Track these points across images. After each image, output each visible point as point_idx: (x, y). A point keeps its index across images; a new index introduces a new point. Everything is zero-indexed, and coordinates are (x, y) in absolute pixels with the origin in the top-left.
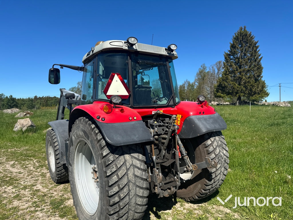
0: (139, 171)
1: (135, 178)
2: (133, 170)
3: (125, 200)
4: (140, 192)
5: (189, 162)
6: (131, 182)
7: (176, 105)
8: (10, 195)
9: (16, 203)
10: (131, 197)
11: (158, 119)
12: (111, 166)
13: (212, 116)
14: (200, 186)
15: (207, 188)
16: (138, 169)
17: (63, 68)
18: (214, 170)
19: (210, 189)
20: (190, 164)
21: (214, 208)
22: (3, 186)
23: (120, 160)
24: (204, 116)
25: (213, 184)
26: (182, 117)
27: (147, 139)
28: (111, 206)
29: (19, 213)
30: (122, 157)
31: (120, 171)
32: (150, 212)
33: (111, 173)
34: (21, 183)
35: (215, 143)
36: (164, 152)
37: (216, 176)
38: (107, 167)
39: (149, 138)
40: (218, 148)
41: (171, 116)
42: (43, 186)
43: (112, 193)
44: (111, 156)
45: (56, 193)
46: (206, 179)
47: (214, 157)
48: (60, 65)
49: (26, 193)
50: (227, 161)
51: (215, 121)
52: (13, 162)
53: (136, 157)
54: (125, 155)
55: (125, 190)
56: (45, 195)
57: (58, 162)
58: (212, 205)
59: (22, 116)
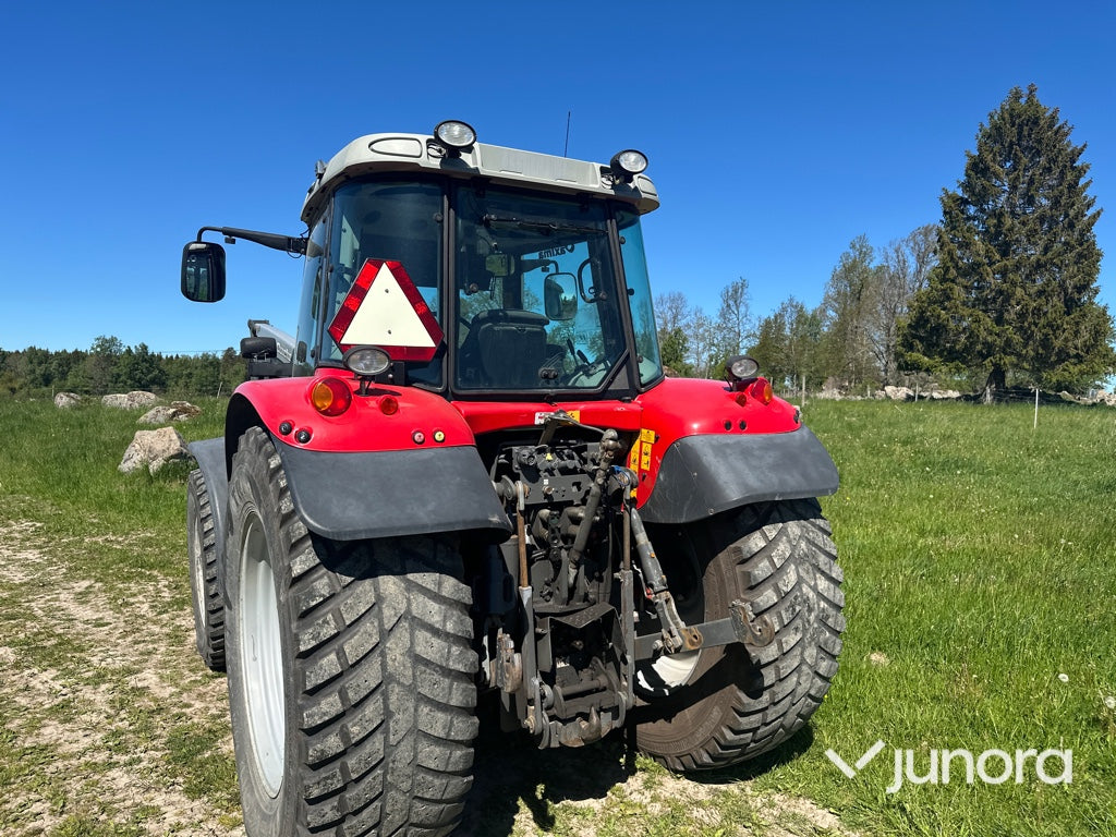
0: (436, 642)
1: (414, 668)
2: (408, 635)
3: (368, 748)
4: (437, 723)
5: (673, 618)
6: (399, 683)
7: (639, 392)
8: (40, 700)
9: (51, 731)
10: (393, 739)
11: (562, 444)
12: (318, 618)
13: (779, 441)
14: (716, 714)
15: (745, 722)
16: (429, 635)
17: (233, 242)
18: (771, 652)
19: (758, 728)
20: (676, 624)
21: (772, 806)
22: (28, 667)
23: (358, 597)
24: (745, 438)
25: (767, 708)
26: (657, 439)
27: (472, 518)
28: (315, 767)
29: (52, 768)
30: (367, 583)
31: (352, 637)
32: (520, 802)
33: (313, 643)
34: (92, 659)
35: (783, 548)
36: (573, 572)
37: (781, 680)
38: (305, 620)
39: (480, 517)
40: (793, 567)
41: (602, 435)
42: (161, 677)
43: (317, 718)
44: (321, 577)
45: (203, 705)
46: (740, 688)
47: (771, 603)
48: (225, 233)
49: (99, 697)
50: (830, 622)
51: (789, 459)
52: (86, 584)
53: (428, 587)
54: (380, 578)
55: (371, 710)
56: (160, 710)
57: (212, 593)
58: (770, 791)
59: (162, 418)
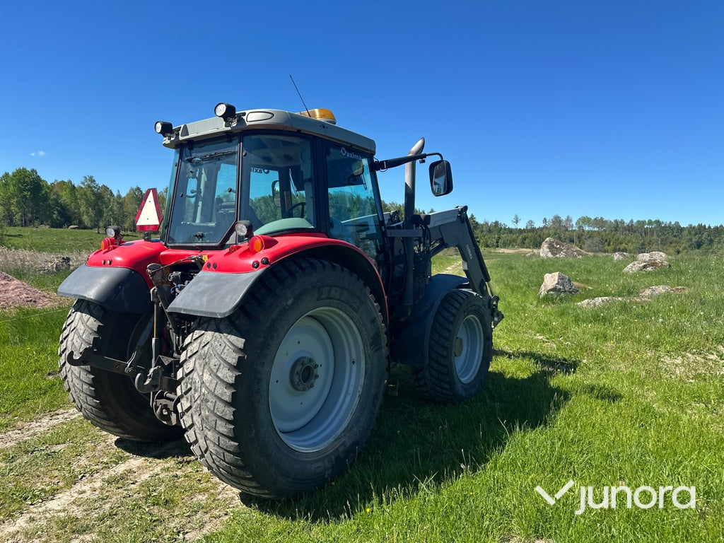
59: (635, 269)
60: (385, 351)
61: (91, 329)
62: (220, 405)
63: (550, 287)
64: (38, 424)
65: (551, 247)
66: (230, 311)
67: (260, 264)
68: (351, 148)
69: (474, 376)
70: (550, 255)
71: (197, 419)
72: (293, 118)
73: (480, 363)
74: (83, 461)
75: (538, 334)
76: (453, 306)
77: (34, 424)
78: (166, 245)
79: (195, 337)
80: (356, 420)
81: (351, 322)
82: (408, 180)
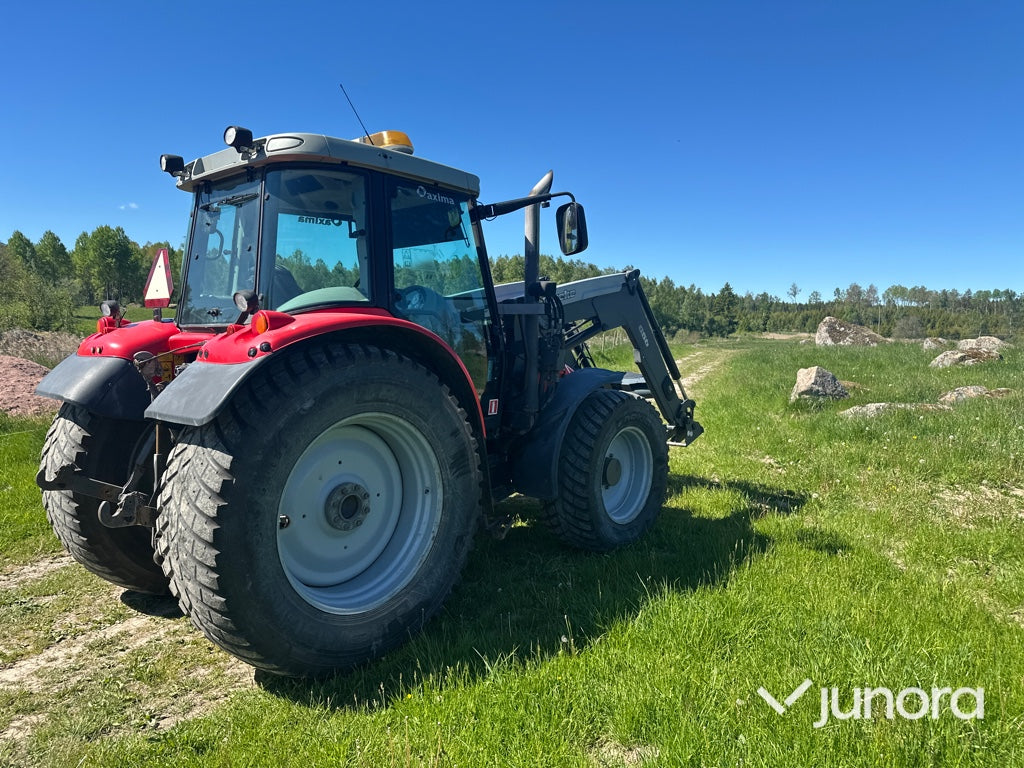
59: (947, 363)
60: (475, 474)
61: (74, 440)
62: (200, 546)
63: (803, 389)
64: (34, 568)
65: (832, 330)
66: (209, 416)
67: (259, 352)
68: (434, 188)
69: (637, 514)
70: (829, 342)
71: (176, 565)
72: (332, 145)
73: (647, 495)
74: (71, 618)
75: (768, 457)
76: (599, 413)
77: (27, 569)
78: (178, 326)
79: (178, 452)
80: (427, 572)
81: (419, 435)
82: (528, 233)
